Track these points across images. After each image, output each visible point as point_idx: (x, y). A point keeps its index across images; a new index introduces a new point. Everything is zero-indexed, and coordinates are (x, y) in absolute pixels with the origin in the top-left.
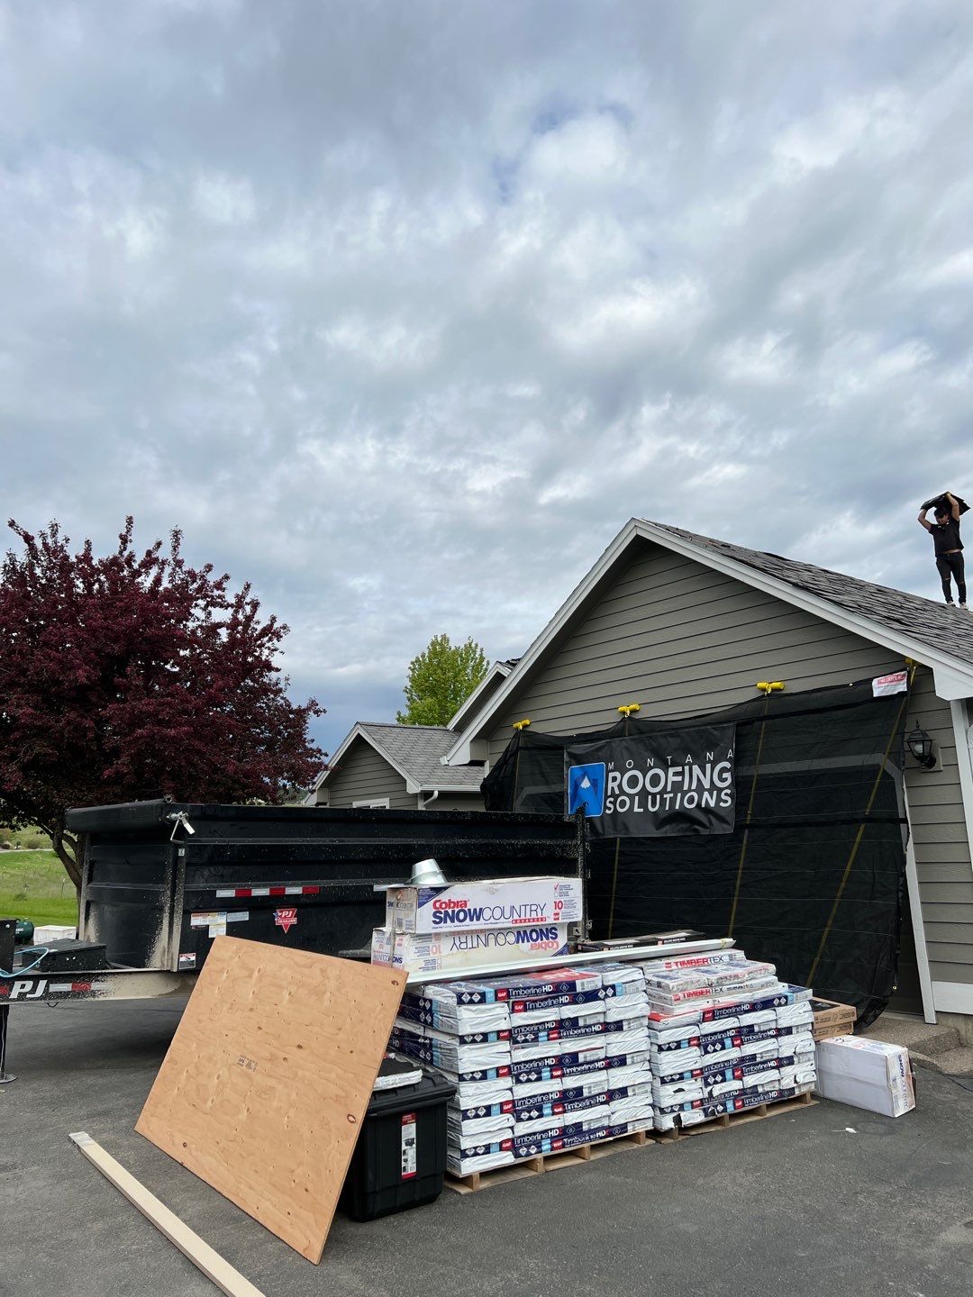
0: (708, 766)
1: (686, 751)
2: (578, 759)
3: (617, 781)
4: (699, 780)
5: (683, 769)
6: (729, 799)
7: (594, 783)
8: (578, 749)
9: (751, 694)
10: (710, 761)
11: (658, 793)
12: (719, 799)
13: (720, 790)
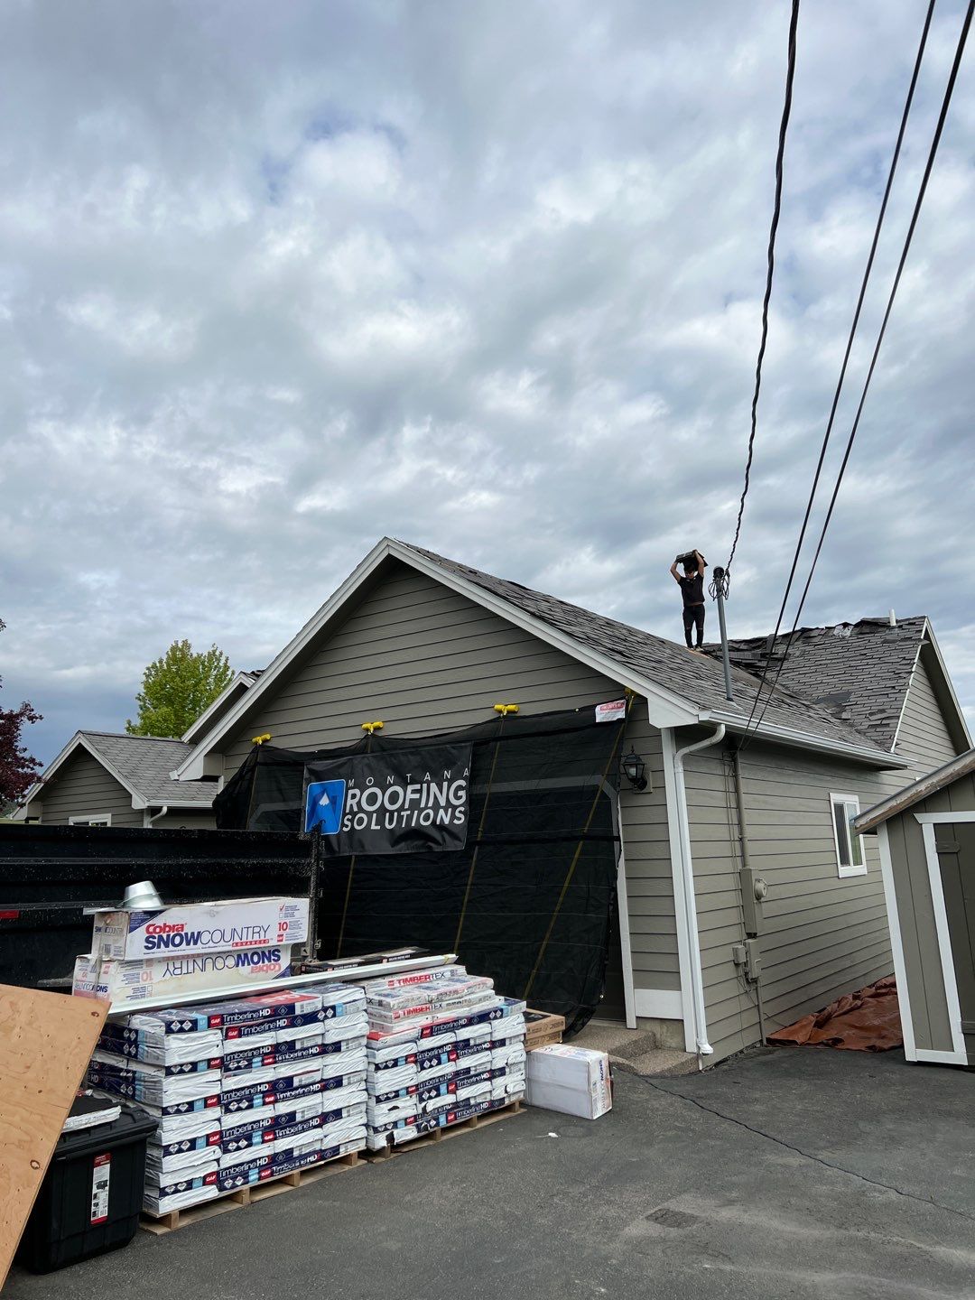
0: (445, 784)
1: (425, 769)
2: (318, 776)
3: (356, 798)
4: (435, 797)
5: (422, 787)
6: (462, 816)
7: (333, 801)
8: (319, 765)
9: (487, 716)
10: (447, 780)
11: (396, 810)
12: (453, 817)
13: (455, 808)
